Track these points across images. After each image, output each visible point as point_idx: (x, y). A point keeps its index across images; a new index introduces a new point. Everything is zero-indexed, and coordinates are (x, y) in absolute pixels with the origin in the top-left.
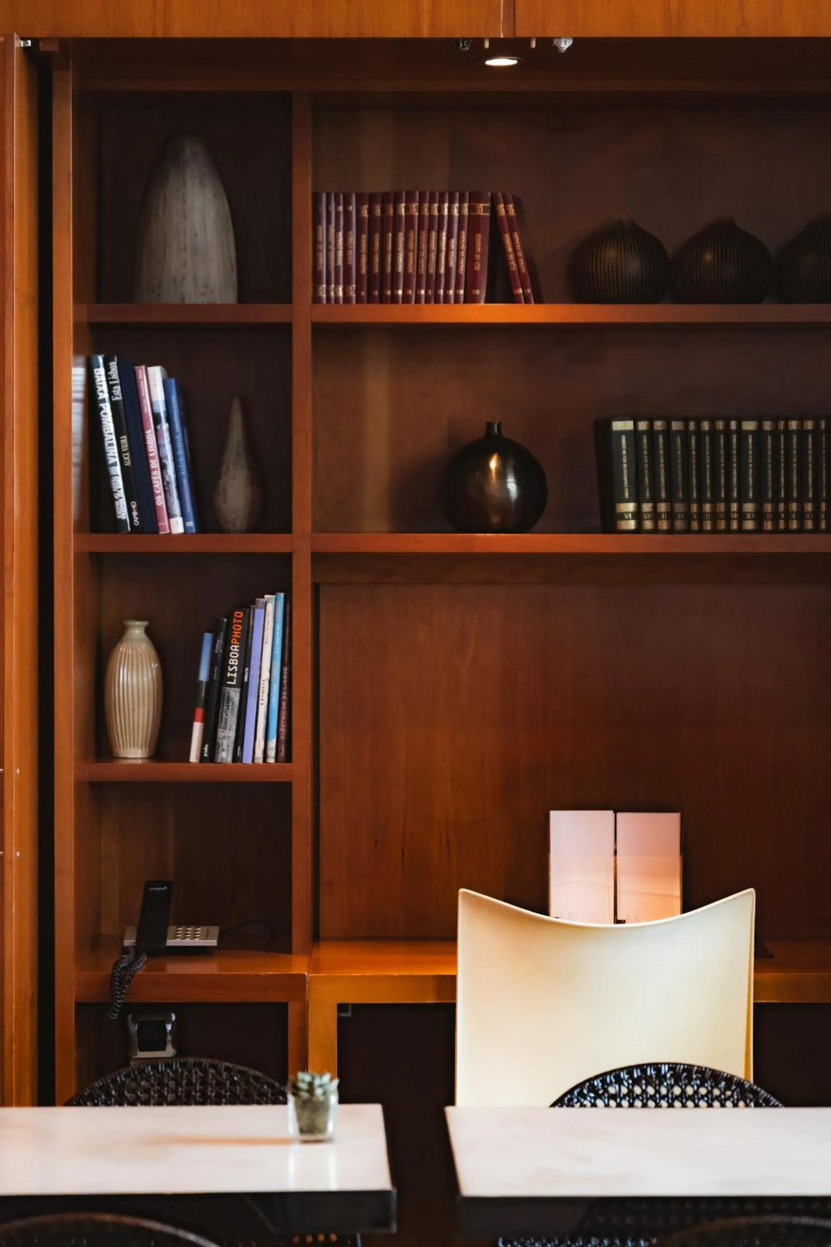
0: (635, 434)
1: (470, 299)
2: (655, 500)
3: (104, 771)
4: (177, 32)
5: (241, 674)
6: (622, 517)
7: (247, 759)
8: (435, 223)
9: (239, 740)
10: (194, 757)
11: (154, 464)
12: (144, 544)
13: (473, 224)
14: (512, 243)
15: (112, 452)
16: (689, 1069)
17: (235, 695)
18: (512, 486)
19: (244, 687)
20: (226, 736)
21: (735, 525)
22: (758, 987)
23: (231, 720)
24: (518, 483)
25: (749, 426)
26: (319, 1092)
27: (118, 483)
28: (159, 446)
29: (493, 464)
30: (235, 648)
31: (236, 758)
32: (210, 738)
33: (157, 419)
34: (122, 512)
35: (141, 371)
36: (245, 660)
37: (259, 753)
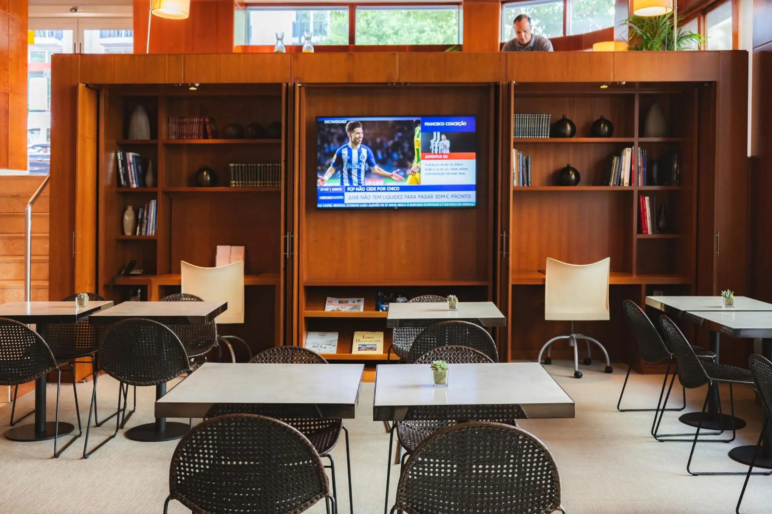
0: (234, 167)
1: (199, 138)
2: (239, 180)
3: (122, 237)
4: (116, 82)
5: (147, 216)
6: (232, 184)
7: (148, 235)
8: (192, 123)
9: (146, 231)
10: (137, 234)
11: (130, 173)
12: (127, 190)
13: (200, 123)
14: (208, 127)
15: (121, 171)
16: (187, 295)
17: (145, 221)
18: (209, 178)
19: (147, 219)
20: (144, 229)
21: (255, 186)
22: (245, 281)
23: (145, 226)
24: (210, 177)
25: (259, 165)
26: (82, 297)
27: (122, 177)
28: (131, 169)
29: (205, 173)
30: (146, 212)
31: (146, 234)
32: (140, 230)
33: (130, 164)
34: (123, 183)
35: (127, 154)
36: (148, 214)
37: (150, 233)
